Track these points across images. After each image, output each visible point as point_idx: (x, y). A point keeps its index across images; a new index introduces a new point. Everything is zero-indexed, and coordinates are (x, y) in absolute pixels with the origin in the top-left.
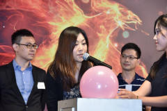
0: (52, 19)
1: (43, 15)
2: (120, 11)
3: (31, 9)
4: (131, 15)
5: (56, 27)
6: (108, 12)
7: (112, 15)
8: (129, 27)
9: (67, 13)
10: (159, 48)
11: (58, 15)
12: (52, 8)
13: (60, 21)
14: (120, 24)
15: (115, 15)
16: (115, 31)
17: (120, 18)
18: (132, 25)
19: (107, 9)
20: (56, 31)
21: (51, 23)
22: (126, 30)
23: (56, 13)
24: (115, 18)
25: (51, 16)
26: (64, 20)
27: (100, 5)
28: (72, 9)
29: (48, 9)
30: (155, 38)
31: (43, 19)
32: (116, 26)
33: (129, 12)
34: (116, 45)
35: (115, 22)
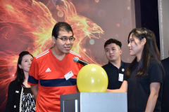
0: (35, 30)
1: (28, 27)
2: (87, 23)
3: (18, 22)
4: (96, 27)
5: (38, 36)
6: (78, 25)
7: (81, 27)
8: (94, 36)
9: (46, 25)
10: (132, 53)
11: (40, 27)
12: (34, 21)
13: (41, 31)
14: (88, 33)
15: (83, 26)
16: (84, 39)
17: (88, 29)
18: (97, 35)
19: (77, 22)
20: (38, 39)
21: (34, 33)
22: (92, 38)
23: (38, 25)
24: (83, 29)
25: (34, 28)
26: (44, 31)
27: (72, 19)
28: (50, 22)
29: (32, 22)
30: (129, 45)
31: (28, 30)
32: (84, 35)
33: (94, 24)
34: (85, 50)
35: (83, 32)
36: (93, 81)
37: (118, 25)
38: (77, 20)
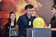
0: (17, 5)
1: (14, 3)
2: (36, 3)
3: (11, 2)
4: (39, 4)
5: (18, 7)
6: (33, 3)
7: (34, 4)
9: (21, 3)
10: (53, 14)
11: (19, 3)
12: (17, 1)
13: (19, 5)
14: (36, 6)
15: (35, 4)
16: (35, 8)
17: (36, 5)
19: (32, 2)
20: (18, 8)
21: (17, 6)
22: (38, 8)
23: (18, 3)
24: (35, 5)
25: (17, 4)
26: (20, 5)
27: (31, 1)
28: (23, 2)
29: (16, 2)
30: (52, 11)
31: (15, 5)
33: (39, 3)
34: (35, 12)
35: (35, 6)
36: (39, 24)
37: (48, 3)
38: (33, 1)
